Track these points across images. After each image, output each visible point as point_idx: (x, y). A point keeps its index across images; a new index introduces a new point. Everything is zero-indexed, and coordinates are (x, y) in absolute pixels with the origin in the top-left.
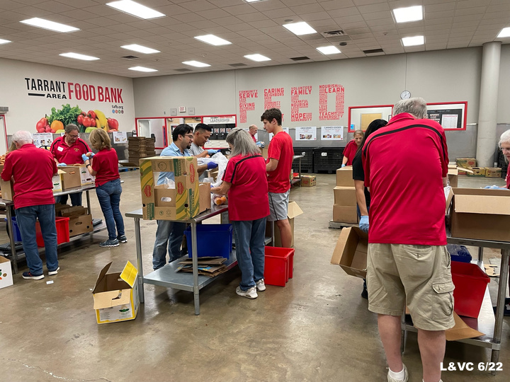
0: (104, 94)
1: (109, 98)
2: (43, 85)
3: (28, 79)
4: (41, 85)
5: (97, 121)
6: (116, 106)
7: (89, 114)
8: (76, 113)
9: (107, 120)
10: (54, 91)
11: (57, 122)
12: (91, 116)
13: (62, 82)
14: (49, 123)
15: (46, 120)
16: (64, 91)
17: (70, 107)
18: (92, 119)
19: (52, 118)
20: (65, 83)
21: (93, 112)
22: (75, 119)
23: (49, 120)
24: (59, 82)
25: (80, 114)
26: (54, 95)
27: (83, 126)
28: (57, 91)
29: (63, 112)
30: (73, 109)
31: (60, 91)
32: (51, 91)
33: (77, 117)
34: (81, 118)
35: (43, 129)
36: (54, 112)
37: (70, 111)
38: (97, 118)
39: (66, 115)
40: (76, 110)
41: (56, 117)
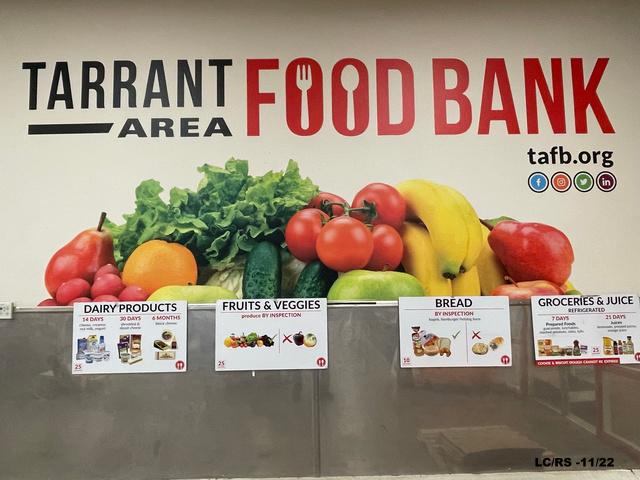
0: (474, 93)
1: (508, 115)
2: (108, 85)
3: (34, 68)
4: (97, 86)
5: (414, 237)
6: (560, 154)
7: (361, 201)
8: (278, 200)
9: (486, 232)
10: (166, 104)
11: (162, 246)
12: (372, 211)
13: (212, 63)
14: (118, 256)
15: (99, 242)
16: (221, 102)
17: (245, 174)
18: (381, 230)
19: (133, 228)
20: (229, 62)
21: (393, 191)
22: (271, 232)
23: (116, 242)
24: (199, 63)
25: (304, 204)
26: (162, 124)
27: (317, 267)
28: (181, 103)
29: (202, 198)
30: (266, 184)
31: (197, 102)
32: (147, 104)
33: (283, 220)
34: (308, 224)
35: (80, 282)
36: (148, 202)
37: (241, 195)
38: (418, 223)
39: (215, 215)
40: (282, 188)
41: (156, 227)
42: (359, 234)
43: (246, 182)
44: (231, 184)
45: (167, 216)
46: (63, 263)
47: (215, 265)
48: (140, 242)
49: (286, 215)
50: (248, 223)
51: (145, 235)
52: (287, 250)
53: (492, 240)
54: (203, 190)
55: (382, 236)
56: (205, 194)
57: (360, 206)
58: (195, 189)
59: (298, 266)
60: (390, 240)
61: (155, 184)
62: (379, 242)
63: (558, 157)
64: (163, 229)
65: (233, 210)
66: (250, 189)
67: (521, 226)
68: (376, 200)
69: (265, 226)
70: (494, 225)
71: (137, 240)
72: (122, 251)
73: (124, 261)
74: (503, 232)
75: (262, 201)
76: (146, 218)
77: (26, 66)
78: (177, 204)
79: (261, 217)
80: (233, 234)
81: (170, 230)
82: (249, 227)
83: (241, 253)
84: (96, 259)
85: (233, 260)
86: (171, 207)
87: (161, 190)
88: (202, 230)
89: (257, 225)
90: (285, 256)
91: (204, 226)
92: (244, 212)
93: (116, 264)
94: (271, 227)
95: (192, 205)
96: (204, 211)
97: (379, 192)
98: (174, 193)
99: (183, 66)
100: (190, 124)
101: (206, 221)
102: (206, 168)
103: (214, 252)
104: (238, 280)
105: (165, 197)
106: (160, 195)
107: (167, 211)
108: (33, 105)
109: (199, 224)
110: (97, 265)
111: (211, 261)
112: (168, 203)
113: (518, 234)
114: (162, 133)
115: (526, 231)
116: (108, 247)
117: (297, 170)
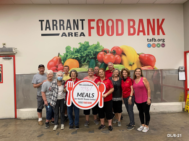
0: (136, 27)
1: (143, 31)
2: (58, 25)
3: (42, 21)
4: (56, 25)
5: (124, 57)
6: (154, 40)
7: (113, 50)
8: (95, 50)
9: (138, 56)
10: (71, 29)
11: (72, 60)
12: (115, 52)
13: (80, 20)
14: (62, 62)
15: (58, 59)
16: (83, 29)
17: (88, 44)
18: (117, 56)
19: (65, 56)
20: (84, 20)
21: (119, 48)
22: (94, 57)
23: (62, 59)
24: (78, 20)
25: (101, 51)
26: (70, 34)
27: (104, 64)
28: (74, 29)
29: (80, 50)
30: (93, 47)
31: (78, 29)
32: (67, 29)
33: (96, 54)
34: (101, 55)
35: (55, 67)
36: (68, 51)
37: (88, 49)
38: (124, 54)
39: (82, 53)
40: (96, 47)
41: (70, 56)
42: (112, 57)
43: (88, 46)
44: (85, 47)
45: (72, 54)
46: (51, 63)
47: (83, 64)
48: (67, 59)
49: (97, 53)
50: (89, 55)
51: (68, 57)
52: (97, 60)
53: (140, 58)
54: (80, 48)
55: (117, 57)
56: (80, 49)
57: (112, 51)
58: (78, 48)
59: (100, 64)
60: (118, 58)
61: (70, 47)
62: (116, 59)
63: (153, 40)
64: (72, 56)
65: (86, 52)
66: (90, 48)
67: (145, 55)
68: (116, 50)
69: (93, 56)
70: (140, 54)
71: (66, 59)
72: (63, 61)
73: (64, 63)
74: (142, 56)
75: (92, 50)
76: (68, 54)
77: (40, 21)
78: (74, 51)
79: (92, 54)
80: (86, 57)
81: (73, 56)
82: (90, 56)
83: (88, 61)
84: (58, 63)
85: (86, 63)
86: (73, 52)
87: (71, 48)
88: (80, 56)
89: (91, 55)
90: (97, 61)
91: (80, 55)
92: (88, 53)
93: (62, 64)
94: (94, 56)
95: (78, 51)
96: (80, 52)
97: (116, 48)
98: (74, 49)
99: (74, 21)
100: (76, 34)
101: (80, 54)
102: (80, 43)
103: (82, 61)
104: (88, 67)
105: (72, 50)
106: (71, 49)
107: (72, 52)
108: (42, 30)
109: (79, 55)
110: (58, 64)
111: (82, 63)
112: (72, 51)
113: (145, 56)
114: (70, 36)
115: (146, 56)
116: (60, 60)
117: (99, 43)
